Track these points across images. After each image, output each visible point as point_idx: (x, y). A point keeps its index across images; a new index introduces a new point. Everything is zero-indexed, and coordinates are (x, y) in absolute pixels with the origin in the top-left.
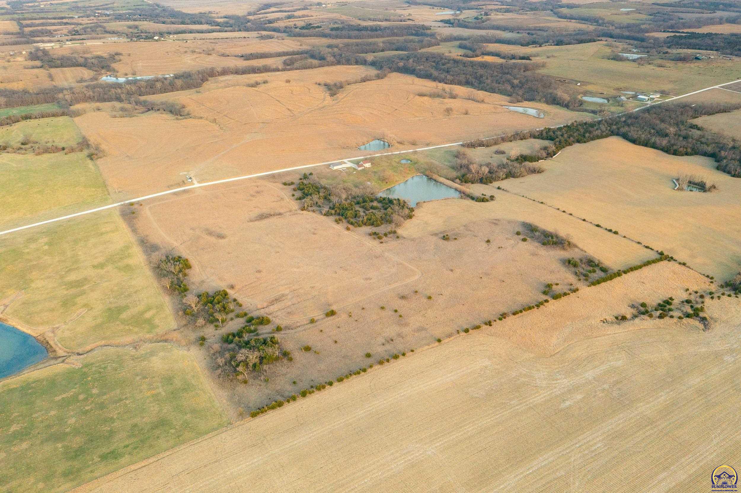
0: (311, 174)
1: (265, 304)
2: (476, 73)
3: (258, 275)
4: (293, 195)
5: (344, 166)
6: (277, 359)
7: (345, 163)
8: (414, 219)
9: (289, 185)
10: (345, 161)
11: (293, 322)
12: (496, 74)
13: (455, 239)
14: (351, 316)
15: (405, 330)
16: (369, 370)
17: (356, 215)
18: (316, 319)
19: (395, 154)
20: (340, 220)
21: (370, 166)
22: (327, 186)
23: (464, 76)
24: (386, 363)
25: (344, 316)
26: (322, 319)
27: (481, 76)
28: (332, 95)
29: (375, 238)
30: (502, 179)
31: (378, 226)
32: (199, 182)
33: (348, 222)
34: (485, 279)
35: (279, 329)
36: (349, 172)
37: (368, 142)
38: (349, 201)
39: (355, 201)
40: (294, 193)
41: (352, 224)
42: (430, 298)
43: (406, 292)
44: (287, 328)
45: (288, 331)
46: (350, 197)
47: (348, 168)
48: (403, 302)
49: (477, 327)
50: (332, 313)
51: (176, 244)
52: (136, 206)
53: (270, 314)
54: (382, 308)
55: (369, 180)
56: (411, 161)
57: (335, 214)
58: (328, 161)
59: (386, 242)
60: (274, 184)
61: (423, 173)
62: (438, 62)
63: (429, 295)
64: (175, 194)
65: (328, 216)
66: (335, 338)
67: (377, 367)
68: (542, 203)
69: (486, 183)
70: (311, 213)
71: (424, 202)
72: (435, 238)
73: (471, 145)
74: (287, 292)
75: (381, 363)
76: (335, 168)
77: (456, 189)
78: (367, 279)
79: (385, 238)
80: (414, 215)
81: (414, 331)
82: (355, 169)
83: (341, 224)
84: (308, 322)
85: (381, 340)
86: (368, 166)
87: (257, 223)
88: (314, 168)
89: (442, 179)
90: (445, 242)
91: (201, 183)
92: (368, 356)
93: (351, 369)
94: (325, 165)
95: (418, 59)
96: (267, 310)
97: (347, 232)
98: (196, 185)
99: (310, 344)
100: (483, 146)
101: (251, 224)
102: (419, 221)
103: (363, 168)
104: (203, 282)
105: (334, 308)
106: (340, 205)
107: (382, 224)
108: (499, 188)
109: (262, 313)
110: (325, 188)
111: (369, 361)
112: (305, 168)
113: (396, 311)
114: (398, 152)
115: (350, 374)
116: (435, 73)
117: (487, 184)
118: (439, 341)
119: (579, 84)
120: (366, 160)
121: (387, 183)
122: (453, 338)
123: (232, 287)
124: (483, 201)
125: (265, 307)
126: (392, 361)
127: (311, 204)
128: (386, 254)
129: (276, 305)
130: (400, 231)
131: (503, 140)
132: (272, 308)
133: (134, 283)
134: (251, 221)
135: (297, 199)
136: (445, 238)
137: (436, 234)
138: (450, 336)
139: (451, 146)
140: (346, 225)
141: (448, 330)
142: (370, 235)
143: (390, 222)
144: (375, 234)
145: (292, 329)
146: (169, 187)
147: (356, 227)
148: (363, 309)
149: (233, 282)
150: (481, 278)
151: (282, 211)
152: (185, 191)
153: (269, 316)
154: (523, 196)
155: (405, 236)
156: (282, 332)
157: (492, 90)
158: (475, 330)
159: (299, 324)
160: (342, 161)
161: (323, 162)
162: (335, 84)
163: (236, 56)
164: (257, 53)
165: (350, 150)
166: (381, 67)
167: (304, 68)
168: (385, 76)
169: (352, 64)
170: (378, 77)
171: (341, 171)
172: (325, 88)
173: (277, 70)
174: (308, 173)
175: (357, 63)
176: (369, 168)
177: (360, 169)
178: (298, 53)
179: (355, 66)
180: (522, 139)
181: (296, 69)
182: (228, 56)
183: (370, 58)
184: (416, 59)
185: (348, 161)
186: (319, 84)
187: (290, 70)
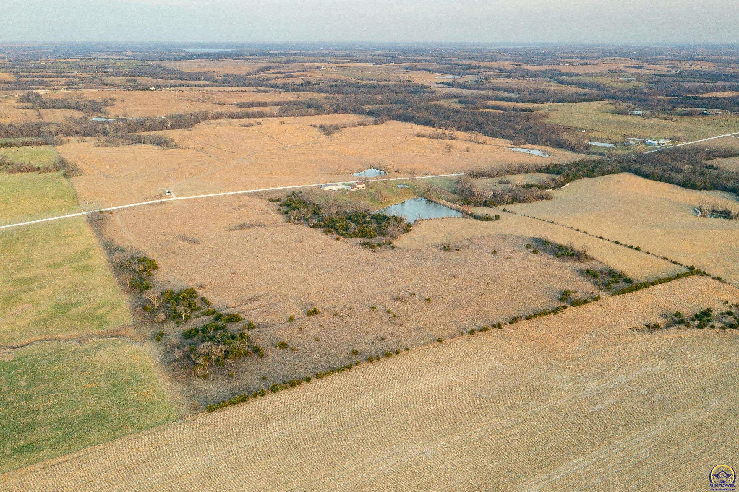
0: (300, 192)
1: (237, 304)
2: (477, 120)
3: (233, 276)
4: (279, 210)
5: (336, 187)
6: (246, 355)
7: (337, 185)
8: (411, 234)
9: (276, 201)
10: (338, 183)
11: (268, 320)
12: (497, 121)
13: (458, 250)
14: (336, 315)
15: (399, 330)
16: (355, 368)
17: (347, 227)
18: (295, 317)
19: (392, 180)
20: (330, 231)
21: (364, 188)
22: (316, 202)
23: (464, 122)
24: (376, 361)
25: (328, 316)
26: (302, 318)
27: (482, 123)
28: (327, 134)
29: (367, 248)
30: (507, 204)
31: (371, 237)
32: (178, 196)
33: (338, 233)
34: (492, 285)
35: (251, 326)
36: (342, 192)
37: (363, 170)
38: (340, 216)
39: (347, 216)
40: (280, 208)
41: (342, 235)
42: (428, 300)
43: (401, 294)
44: (262, 326)
45: (261, 329)
46: (341, 213)
47: (340, 189)
48: (398, 303)
49: (485, 330)
50: (315, 312)
51: (143, 247)
52: (105, 214)
53: (243, 313)
54: (373, 308)
55: (363, 200)
56: (409, 186)
57: (323, 227)
58: (319, 183)
59: (380, 251)
60: (261, 200)
61: (421, 196)
62: (438, 111)
63: (427, 297)
64: (151, 205)
65: (316, 228)
66: (315, 336)
67: (365, 365)
68: (553, 222)
69: (490, 207)
70: (298, 226)
71: (423, 220)
72: (434, 249)
73: (474, 175)
74: (263, 292)
75: (370, 360)
76: (327, 188)
78: (356, 282)
79: (378, 248)
80: (411, 230)
81: (410, 331)
82: (347, 190)
83: (330, 234)
84: (286, 320)
85: (370, 339)
86: (362, 188)
87: (237, 232)
88: (304, 188)
90: (447, 253)
91: (180, 197)
92: (355, 353)
93: (334, 366)
94: (315, 186)
95: (417, 108)
96: (239, 309)
97: (336, 242)
98: (174, 198)
99: (286, 341)
100: (486, 176)
101: (230, 232)
102: (416, 236)
103: (357, 189)
104: (170, 281)
105: (317, 307)
106: (330, 218)
107: (376, 236)
108: (504, 210)
109: (234, 311)
110: (314, 204)
111: (357, 358)
113: (389, 311)
114: (396, 179)
115: (333, 372)
116: (434, 119)
118: (440, 341)
119: (584, 131)
120: (359, 184)
121: (382, 203)
122: (456, 339)
123: (202, 287)
124: (487, 220)
125: (237, 305)
126: (383, 359)
127: (298, 217)
128: (379, 262)
129: (250, 304)
130: (395, 243)
131: (508, 172)
132: (245, 307)
133: (90, 281)
134: (231, 230)
135: (283, 213)
136: (446, 248)
137: (436, 246)
138: (452, 337)
139: (451, 176)
140: (335, 235)
141: (451, 331)
142: (362, 245)
143: (385, 234)
144: (368, 244)
145: (266, 327)
146: (145, 199)
147: (346, 238)
148: (351, 309)
149: (202, 282)
150: (488, 284)
151: (265, 222)
152: (161, 203)
153: (240, 315)
154: (531, 217)
155: (401, 247)
156: (255, 330)
157: (494, 135)
158: (482, 333)
159: (274, 323)
160: (335, 183)
161: (314, 184)
162: (331, 126)
163: (231, 105)
164: (253, 102)
165: (343, 175)
166: (379, 115)
167: (300, 116)
168: (383, 122)
169: (349, 114)
170: (376, 123)
171: (332, 191)
172: (321, 130)
173: (273, 116)
174: (296, 191)
175: (354, 112)
176: (363, 190)
177: (354, 190)
178: (295, 103)
179: (354, 115)
180: (527, 173)
181: (292, 116)
182: (224, 104)
183: (368, 108)
184: (415, 108)
185: (341, 184)
186: (315, 126)
187: (285, 116)
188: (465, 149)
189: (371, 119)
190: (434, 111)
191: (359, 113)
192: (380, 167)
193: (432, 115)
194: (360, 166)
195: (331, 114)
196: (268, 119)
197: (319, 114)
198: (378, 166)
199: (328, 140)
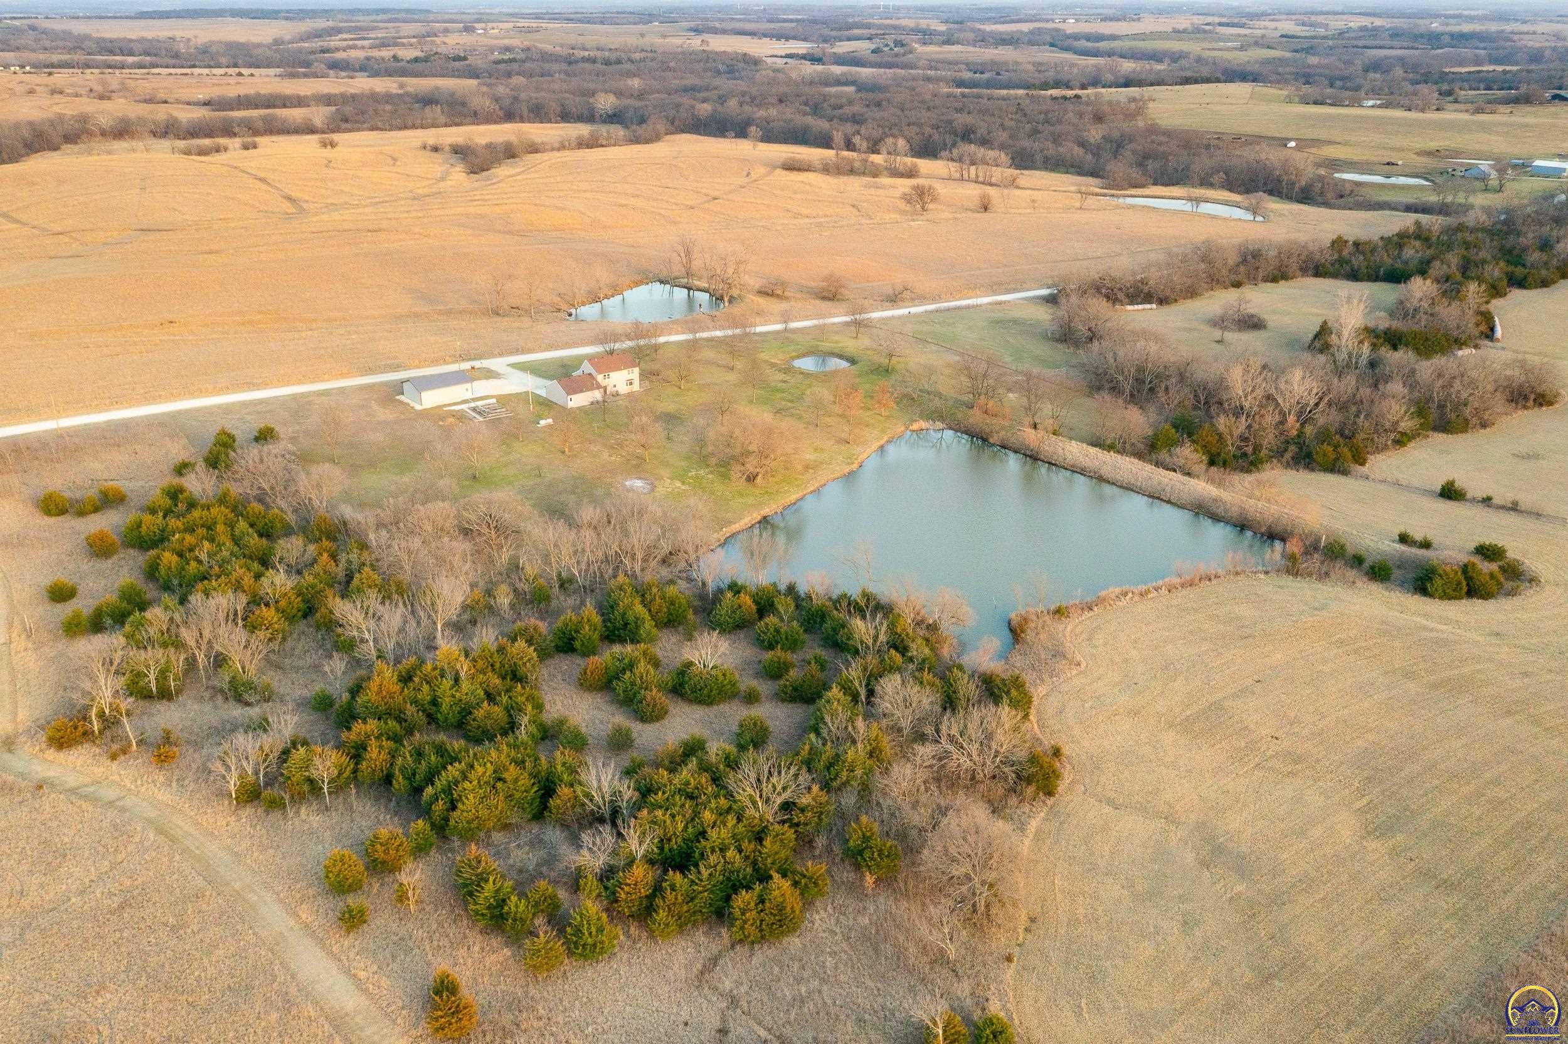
0: (266, 437)
4: (63, 594)
5: (483, 388)
7: (490, 374)
9: (78, 511)
10: (496, 364)
17: (547, 789)
19: (761, 334)
21: (636, 387)
22: (348, 512)
28: (475, 170)
36: (511, 419)
37: (615, 290)
38: (486, 637)
39: (543, 627)
40: (82, 572)
46: (504, 599)
47: (503, 400)
55: (637, 466)
56: (852, 361)
58: (397, 368)
61: (942, 419)
65: (274, 805)
69: (1334, 467)
71: (1059, 612)
76: (431, 399)
77: (1203, 510)
82: (546, 404)
86: (623, 389)
88: (299, 406)
89: (1075, 451)
94: (370, 387)
100: (1148, 298)
103: (597, 395)
106: (406, 679)
108: (1450, 493)
112: (244, 404)
114: (779, 327)
117: (1345, 472)
119: (1292, 144)
120: (609, 361)
121: (751, 479)
124: (1470, 590)
127: (163, 674)
139: (1000, 303)
160: (477, 364)
161: (370, 371)
162: (489, 146)
163: (189, 104)
164: (258, 95)
165: (526, 322)
166: (642, 121)
167: (400, 129)
168: (655, 138)
169: (550, 121)
170: (636, 140)
171: (460, 417)
172: (454, 159)
173: (312, 131)
174: (242, 431)
175: (565, 116)
176: (630, 395)
177: (579, 401)
178: (388, 98)
179: (561, 125)
180: (1274, 280)
181: (372, 129)
182: (166, 102)
183: (605, 102)
184: (747, 99)
185: (514, 366)
186: (435, 149)
187: (350, 131)
188: (976, 202)
189: (618, 131)
190: (806, 104)
191: (580, 119)
192: (689, 274)
193: (805, 114)
194: (602, 275)
195: (496, 122)
196: (294, 138)
197: (457, 125)
198: (678, 270)
199: (476, 184)
